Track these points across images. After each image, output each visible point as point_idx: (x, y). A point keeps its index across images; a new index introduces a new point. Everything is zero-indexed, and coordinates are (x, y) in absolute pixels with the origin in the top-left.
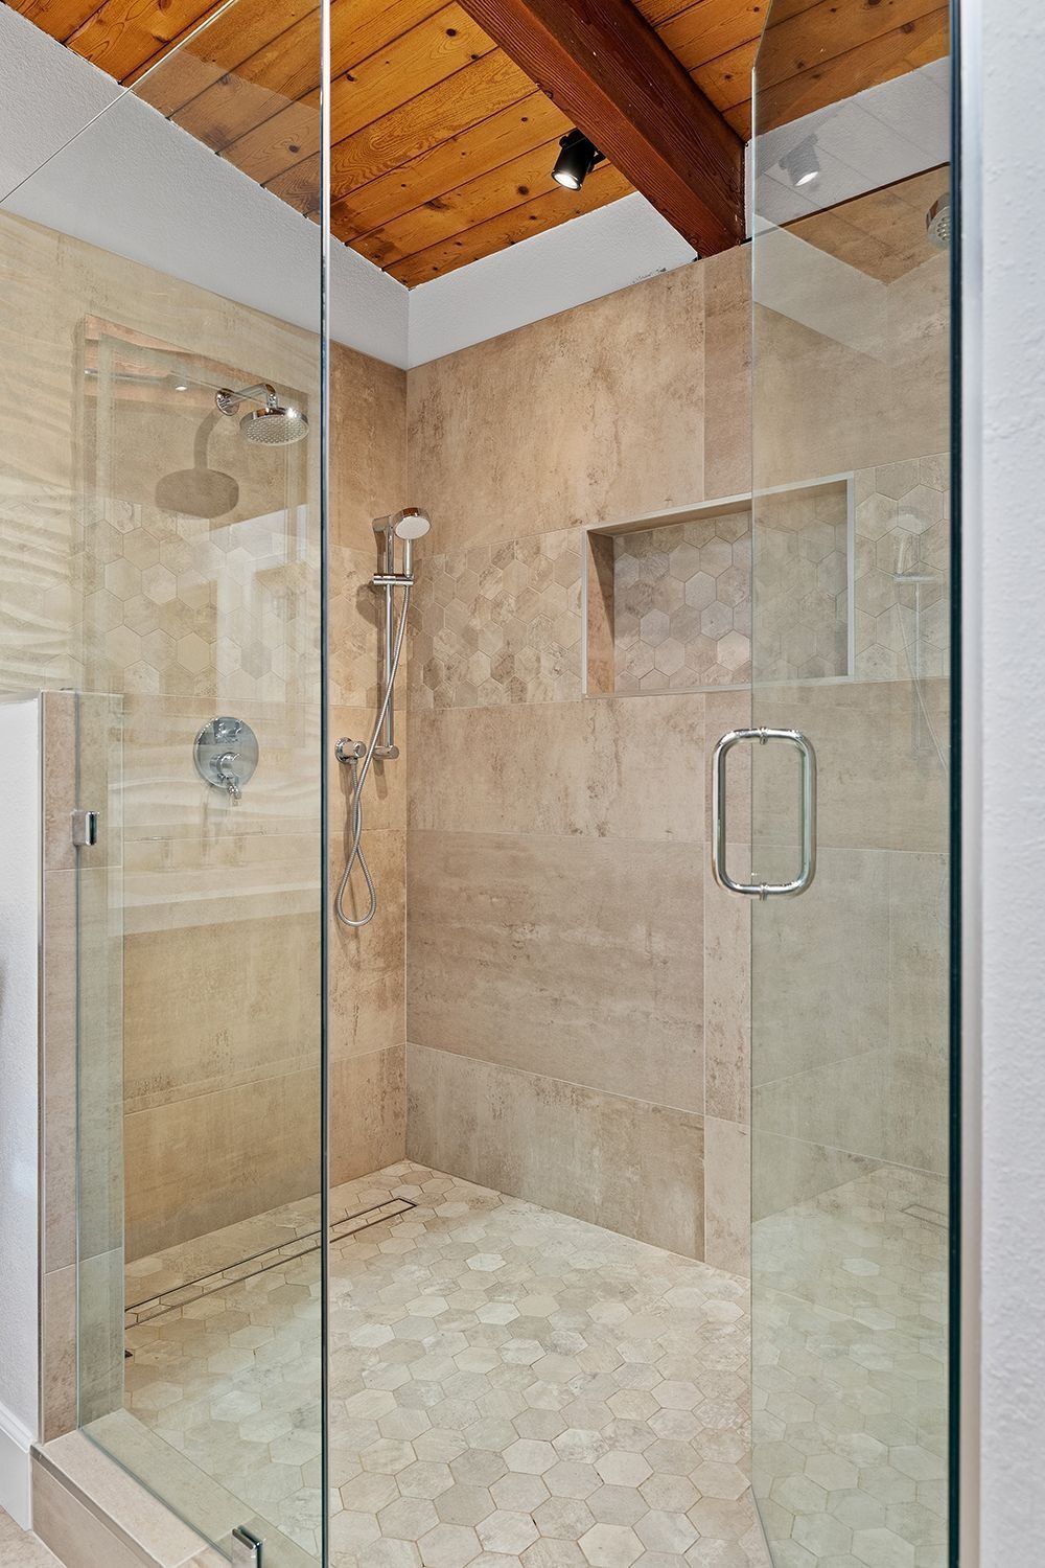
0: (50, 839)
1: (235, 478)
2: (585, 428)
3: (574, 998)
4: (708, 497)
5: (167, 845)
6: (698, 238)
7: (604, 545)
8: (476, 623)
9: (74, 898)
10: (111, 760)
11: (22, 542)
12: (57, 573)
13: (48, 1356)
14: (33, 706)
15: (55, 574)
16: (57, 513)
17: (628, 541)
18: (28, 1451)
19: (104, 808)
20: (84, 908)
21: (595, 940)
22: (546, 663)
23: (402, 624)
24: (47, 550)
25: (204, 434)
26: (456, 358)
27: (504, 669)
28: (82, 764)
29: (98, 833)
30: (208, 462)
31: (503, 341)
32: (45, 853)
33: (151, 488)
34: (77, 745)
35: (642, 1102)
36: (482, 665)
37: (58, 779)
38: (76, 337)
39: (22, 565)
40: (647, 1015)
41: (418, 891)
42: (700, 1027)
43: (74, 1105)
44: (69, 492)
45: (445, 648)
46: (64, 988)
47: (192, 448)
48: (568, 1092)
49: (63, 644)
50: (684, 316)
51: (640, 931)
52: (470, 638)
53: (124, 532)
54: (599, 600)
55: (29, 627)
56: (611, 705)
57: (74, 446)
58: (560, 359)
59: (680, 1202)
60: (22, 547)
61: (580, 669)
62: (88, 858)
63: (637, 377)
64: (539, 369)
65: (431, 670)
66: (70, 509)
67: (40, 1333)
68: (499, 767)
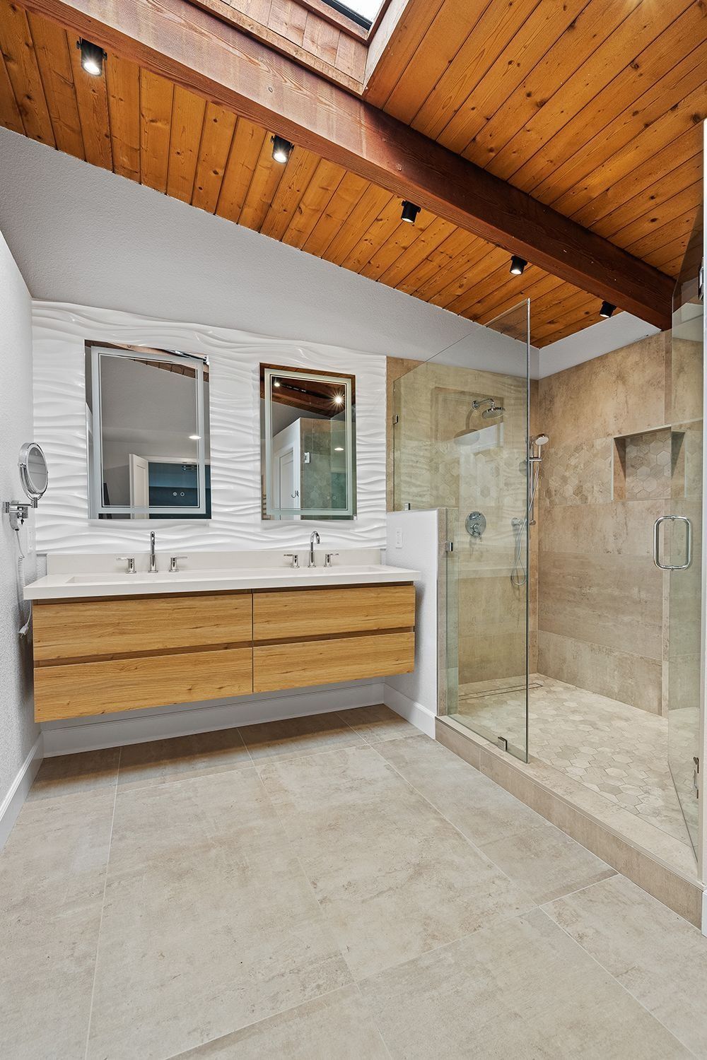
0: (440, 549)
2: (613, 399)
3: (607, 615)
4: (666, 423)
6: (661, 326)
7: (621, 443)
8: (567, 474)
9: (447, 567)
11: (417, 460)
14: (436, 512)
15: (426, 469)
16: (426, 450)
17: (631, 440)
18: (434, 717)
19: (453, 541)
20: (449, 570)
21: (617, 593)
22: (596, 488)
23: (536, 475)
24: (424, 462)
25: (468, 417)
26: (558, 375)
27: (579, 491)
28: (448, 528)
29: (453, 548)
30: (470, 426)
31: (579, 367)
32: (439, 553)
33: (453, 437)
34: (447, 523)
35: (636, 655)
36: (569, 490)
37: (442, 533)
38: (432, 393)
39: (417, 467)
40: (638, 622)
41: (543, 574)
42: (661, 627)
44: (430, 443)
45: (554, 483)
47: (465, 423)
48: (604, 650)
50: (656, 353)
51: (636, 590)
52: (564, 480)
54: (619, 464)
55: (420, 486)
56: (623, 504)
57: (431, 428)
58: (602, 373)
59: (651, 693)
60: (417, 462)
61: (610, 491)
62: (451, 555)
63: (636, 378)
64: (594, 377)
65: (548, 492)
66: (430, 448)
68: (576, 528)
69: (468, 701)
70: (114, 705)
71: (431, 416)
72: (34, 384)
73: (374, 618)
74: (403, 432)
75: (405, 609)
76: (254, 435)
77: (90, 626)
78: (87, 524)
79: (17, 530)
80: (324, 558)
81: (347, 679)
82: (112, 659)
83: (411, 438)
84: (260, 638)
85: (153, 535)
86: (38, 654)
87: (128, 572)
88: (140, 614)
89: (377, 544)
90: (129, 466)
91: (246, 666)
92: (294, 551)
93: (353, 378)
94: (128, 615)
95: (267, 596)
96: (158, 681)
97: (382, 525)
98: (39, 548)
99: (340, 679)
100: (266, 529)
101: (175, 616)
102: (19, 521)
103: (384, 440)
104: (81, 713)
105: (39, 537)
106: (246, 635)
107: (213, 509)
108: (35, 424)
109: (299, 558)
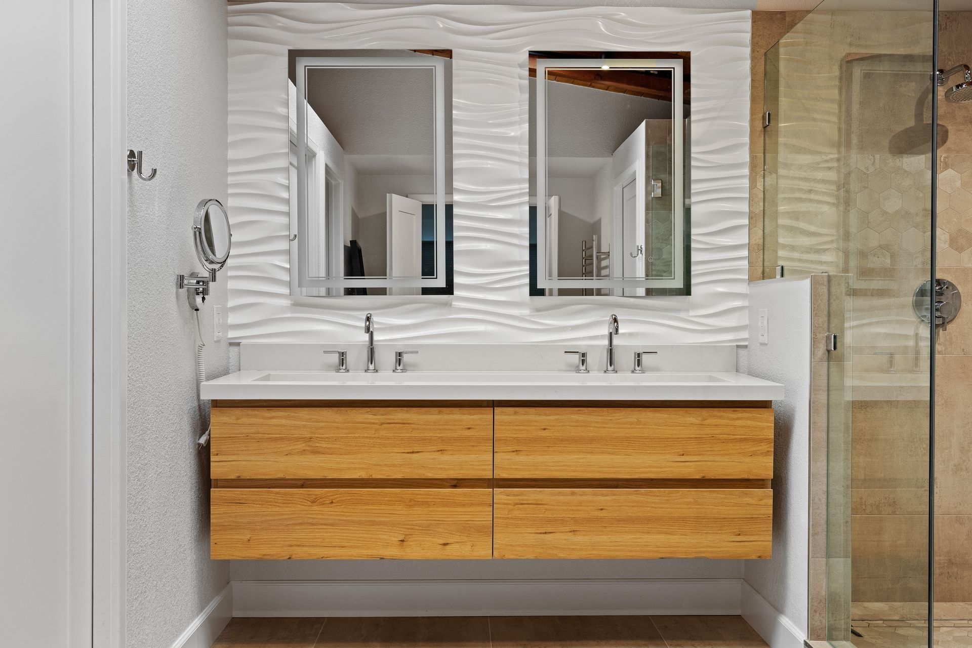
0: (815, 347)
1: (946, 125)
5: (891, 357)
9: (827, 377)
10: (846, 308)
11: (810, 188)
12: (829, 202)
13: (812, 599)
14: (807, 283)
15: (828, 203)
16: (830, 168)
18: (803, 642)
19: (843, 332)
20: (831, 382)
24: (825, 190)
25: (921, 103)
28: (831, 310)
29: (838, 345)
30: (924, 118)
32: (812, 353)
33: (886, 143)
34: (829, 300)
37: (820, 317)
38: (841, 66)
39: (810, 201)
43: (826, 480)
44: (836, 156)
46: (822, 421)
47: (913, 113)
49: (832, 242)
53: (868, 173)
55: (814, 234)
57: (839, 129)
60: (810, 191)
62: (834, 358)
66: (836, 165)
67: (808, 587)
69: (901, 631)
70: (305, 549)
71: (840, 106)
72: (230, 117)
73: (696, 458)
74: (781, 140)
75: (752, 449)
76: (520, 164)
77: (275, 440)
78: (289, 302)
79: (197, 310)
80: (631, 360)
81: (646, 555)
82: (302, 486)
83: (799, 150)
84: (505, 475)
85: (368, 319)
86: (217, 470)
87: (338, 370)
88: (338, 428)
89: (729, 336)
90: (385, 213)
91: (482, 516)
92: (582, 345)
93: (685, 57)
94: (321, 428)
95: (516, 413)
96: (360, 523)
97: (738, 303)
98: (232, 334)
99: (633, 554)
100: (538, 310)
101: (383, 433)
102: (199, 299)
103: (747, 158)
104: (264, 555)
105: (232, 319)
106: (483, 470)
107: (457, 280)
108: (230, 169)
109: (589, 359)
